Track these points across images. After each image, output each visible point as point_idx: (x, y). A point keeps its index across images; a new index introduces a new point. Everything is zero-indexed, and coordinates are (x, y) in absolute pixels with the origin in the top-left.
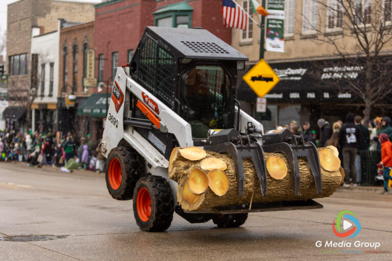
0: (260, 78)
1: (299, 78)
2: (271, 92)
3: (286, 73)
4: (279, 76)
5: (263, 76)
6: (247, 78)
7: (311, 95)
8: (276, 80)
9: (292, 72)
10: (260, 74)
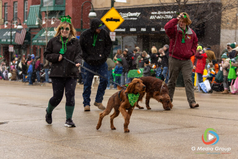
0: (111, 20)
1: (136, 19)
2: (118, 28)
3: (128, 15)
4: (123, 17)
5: (113, 18)
6: (104, 19)
8: (122, 20)
9: (132, 14)
10: (112, 17)
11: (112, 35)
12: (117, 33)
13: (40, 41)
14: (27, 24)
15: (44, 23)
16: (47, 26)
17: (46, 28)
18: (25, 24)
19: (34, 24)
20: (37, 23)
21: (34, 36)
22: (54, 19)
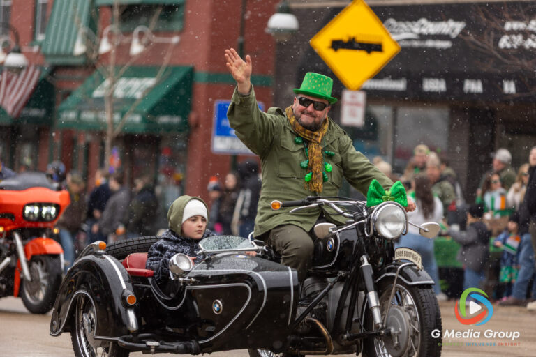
0: (351, 44)
1: (446, 44)
2: (379, 76)
3: (416, 30)
4: (395, 37)
5: (359, 39)
6: (321, 43)
7: (474, 86)
8: (390, 50)
9: (431, 28)
10: (352, 34)
11: (351, 104)
12: (373, 96)
13: (88, 116)
14: (43, 50)
15: (105, 47)
16: (112, 59)
17: (111, 68)
18: (35, 49)
19: (70, 50)
20: (79, 49)
21: (68, 94)
22: (141, 35)
